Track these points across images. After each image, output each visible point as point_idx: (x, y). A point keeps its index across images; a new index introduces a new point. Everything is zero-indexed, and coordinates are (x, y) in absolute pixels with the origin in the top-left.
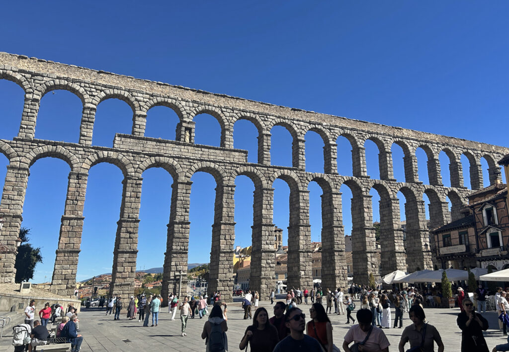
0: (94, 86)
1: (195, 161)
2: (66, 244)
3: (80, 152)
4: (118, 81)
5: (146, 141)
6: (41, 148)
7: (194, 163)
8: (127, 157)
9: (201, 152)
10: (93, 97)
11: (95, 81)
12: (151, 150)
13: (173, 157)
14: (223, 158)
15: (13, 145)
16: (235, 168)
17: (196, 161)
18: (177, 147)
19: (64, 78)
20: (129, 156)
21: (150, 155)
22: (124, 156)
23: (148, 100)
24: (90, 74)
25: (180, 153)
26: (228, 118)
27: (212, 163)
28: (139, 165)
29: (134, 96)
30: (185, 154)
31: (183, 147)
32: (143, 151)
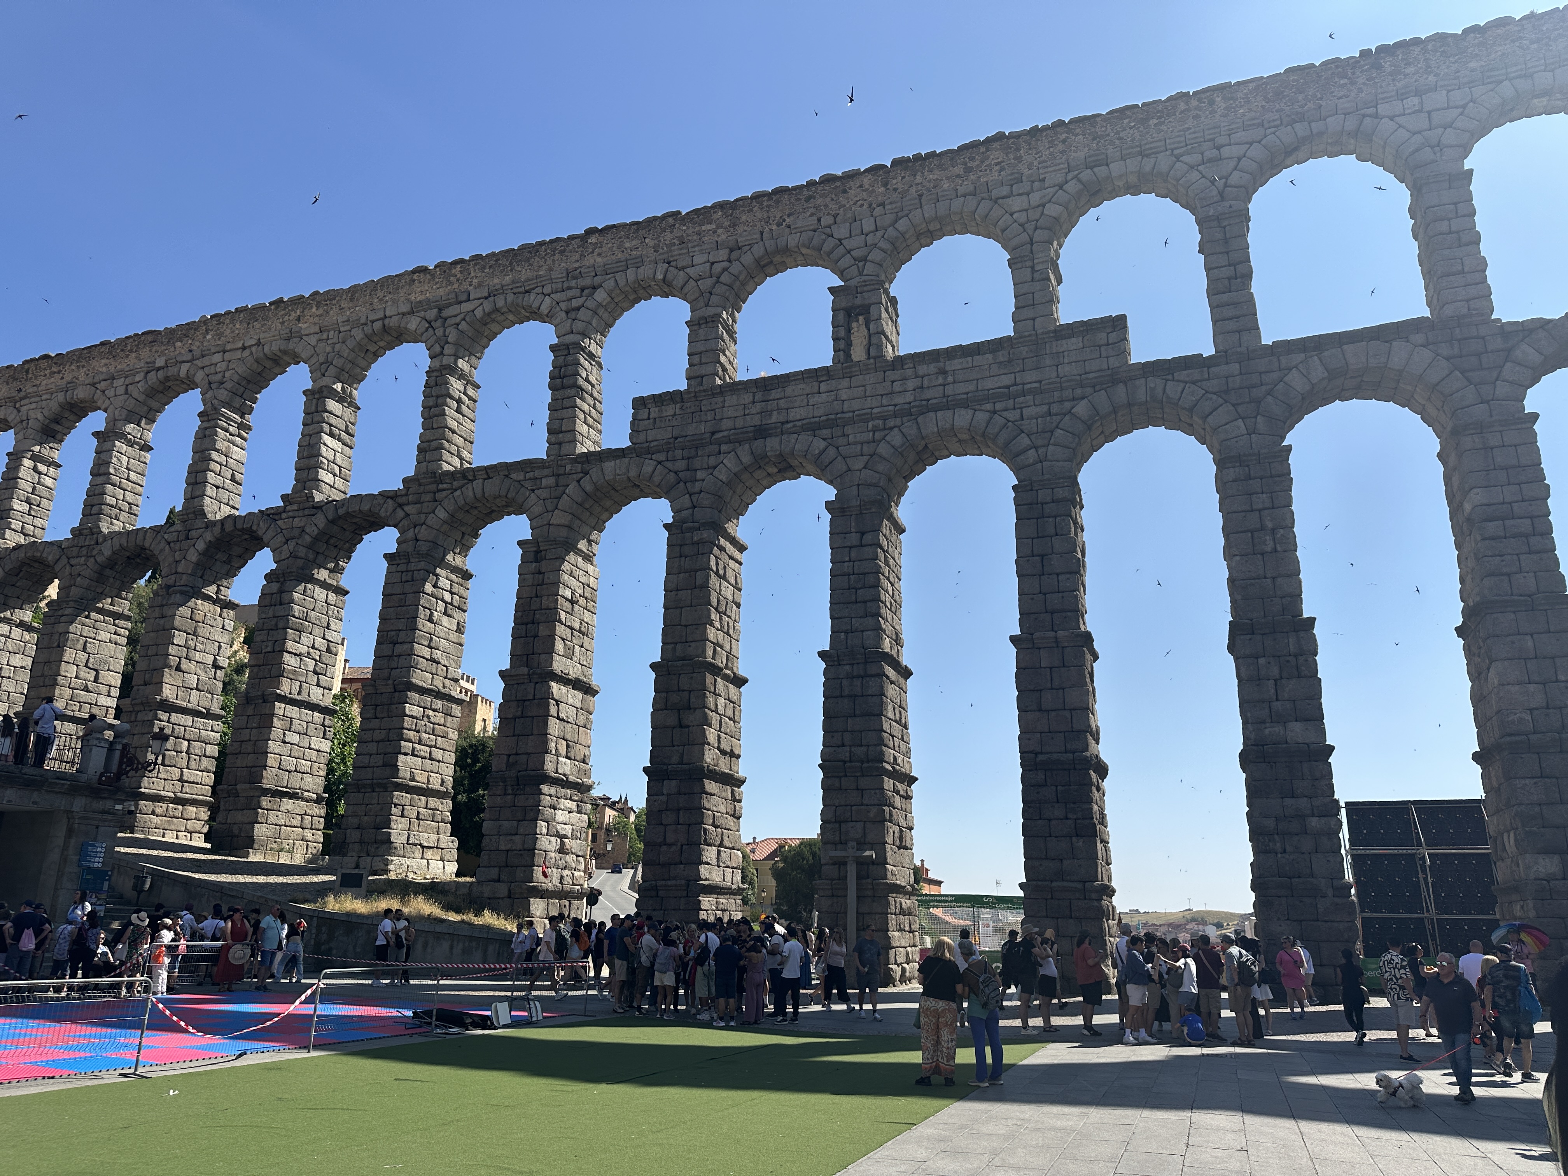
0: (573, 283)
1: (891, 423)
2: (509, 756)
3: (544, 482)
4: (635, 243)
5: (720, 399)
6: (458, 493)
7: (891, 429)
8: (669, 465)
9: (917, 382)
10: (573, 315)
11: (577, 265)
12: (740, 423)
13: (813, 428)
14: (1006, 380)
15: (400, 500)
16: (1067, 405)
17: (898, 421)
18: (823, 387)
19: (502, 290)
20: (674, 460)
21: (735, 441)
22: (660, 463)
23: (726, 264)
24: (562, 252)
25: (837, 406)
26: (1021, 218)
27: (963, 411)
28: (703, 480)
29: (683, 268)
30: (856, 405)
31: (845, 383)
32: (713, 433)
